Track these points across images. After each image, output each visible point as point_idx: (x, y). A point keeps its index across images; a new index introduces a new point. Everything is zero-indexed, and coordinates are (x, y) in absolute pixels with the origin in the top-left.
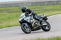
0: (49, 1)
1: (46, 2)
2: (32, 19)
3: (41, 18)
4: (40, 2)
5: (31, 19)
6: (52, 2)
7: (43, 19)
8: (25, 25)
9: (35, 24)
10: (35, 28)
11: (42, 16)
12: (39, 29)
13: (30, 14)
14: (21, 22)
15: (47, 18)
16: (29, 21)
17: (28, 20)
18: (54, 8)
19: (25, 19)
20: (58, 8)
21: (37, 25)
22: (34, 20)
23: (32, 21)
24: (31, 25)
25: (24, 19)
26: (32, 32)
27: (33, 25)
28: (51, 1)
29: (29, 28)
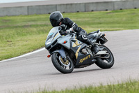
0: (67, 5)
1: (61, 5)
2: (75, 41)
3: (94, 38)
4: (47, 5)
5: (73, 41)
6: (74, 6)
7: (97, 42)
8: (59, 55)
9: (81, 51)
10: (81, 61)
11: (94, 35)
12: (90, 64)
13: (71, 29)
14: (50, 47)
15: (105, 39)
16: (68, 45)
17: (66, 42)
18: (79, 20)
19: (60, 41)
20: (87, 19)
21: (85, 55)
22: (78, 42)
23: (74, 45)
24: (72, 54)
25: (56, 41)
26: (75, 70)
27: (77, 54)
28: (71, 4)
29: (69, 61)
